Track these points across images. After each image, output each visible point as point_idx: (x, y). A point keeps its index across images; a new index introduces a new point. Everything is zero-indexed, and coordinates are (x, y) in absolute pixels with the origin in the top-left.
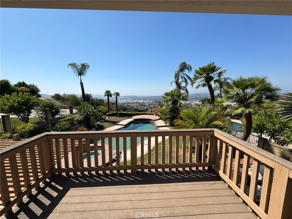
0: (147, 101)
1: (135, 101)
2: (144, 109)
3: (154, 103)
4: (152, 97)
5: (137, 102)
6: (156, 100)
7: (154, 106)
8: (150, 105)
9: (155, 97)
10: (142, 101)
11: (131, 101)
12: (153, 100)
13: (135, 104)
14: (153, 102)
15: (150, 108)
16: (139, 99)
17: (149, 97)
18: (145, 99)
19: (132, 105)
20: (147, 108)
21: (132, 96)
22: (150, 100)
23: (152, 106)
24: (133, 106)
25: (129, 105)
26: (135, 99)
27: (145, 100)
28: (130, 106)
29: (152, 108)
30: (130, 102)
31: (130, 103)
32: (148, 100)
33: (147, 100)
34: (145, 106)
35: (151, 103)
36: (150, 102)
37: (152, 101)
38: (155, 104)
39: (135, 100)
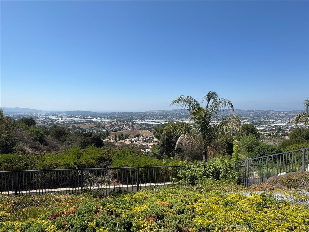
0: (107, 120)
1: (86, 120)
2: (103, 132)
3: (119, 123)
4: (115, 113)
5: (90, 122)
6: (121, 118)
7: (120, 127)
8: (112, 126)
9: (120, 114)
10: (99, 120)
11: (81, 119)
12: (117, 117)
13: (87, 124)
14: (117, 121)
15: (113, 131)
16: (95, 117)
17: (111, 114)
18: (103, 115)
19: (82, 125)
20: (107, 131)
21: (82, 112)
22: (112, 118)
23: (115, 127)
24: (84, 128)
25: (77, 126)
26: (88, 116)
27: (105, 118)
28: (79, 128)
29: (116, 131)
30: (79, 120)
31: (77, 123)
32: (109, 118)
33: (107, 118)
34: (104, 128)
35: (114, 123)
36: (112, 121)
37: (115, 120)
38: (121, 125)
39: (87, 118)
